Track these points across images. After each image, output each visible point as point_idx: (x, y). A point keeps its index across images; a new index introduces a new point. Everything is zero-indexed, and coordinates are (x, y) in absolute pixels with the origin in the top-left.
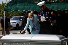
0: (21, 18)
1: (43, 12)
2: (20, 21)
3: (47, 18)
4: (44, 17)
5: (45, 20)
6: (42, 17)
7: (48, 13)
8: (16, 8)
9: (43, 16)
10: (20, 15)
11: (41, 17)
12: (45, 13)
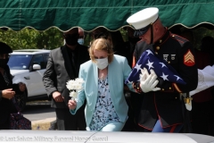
0: (34, 59)
1: (149, 52)
2: (33, 70)
3: (165, 77)
4: (153, 75)
5: (157, 86)
6: (144, 72)
7: (169, 58)
8: (17, 16)
9: (147, 67)
10: (29, 46)
11: (140, 72)
12: (156, 58)
